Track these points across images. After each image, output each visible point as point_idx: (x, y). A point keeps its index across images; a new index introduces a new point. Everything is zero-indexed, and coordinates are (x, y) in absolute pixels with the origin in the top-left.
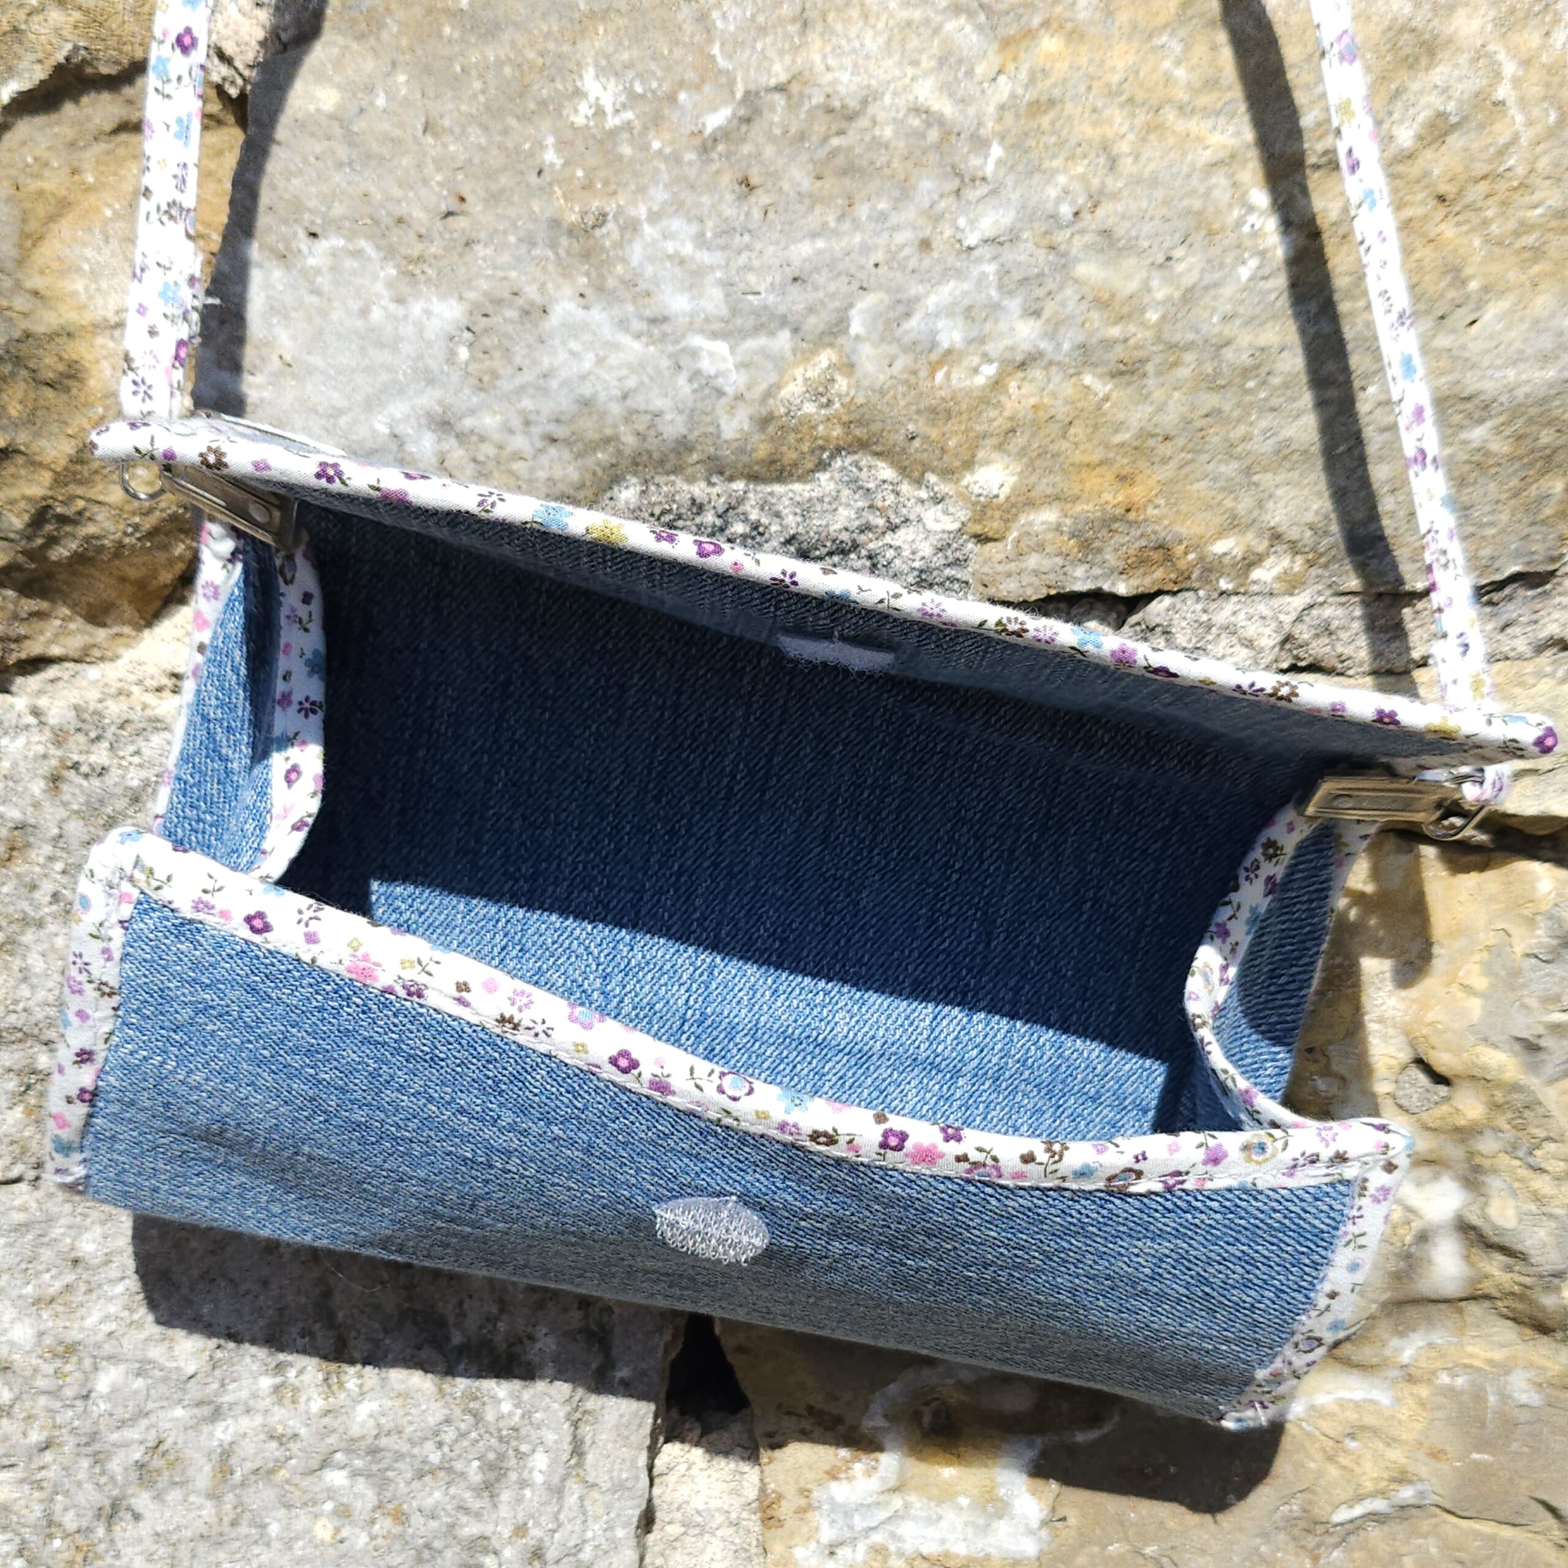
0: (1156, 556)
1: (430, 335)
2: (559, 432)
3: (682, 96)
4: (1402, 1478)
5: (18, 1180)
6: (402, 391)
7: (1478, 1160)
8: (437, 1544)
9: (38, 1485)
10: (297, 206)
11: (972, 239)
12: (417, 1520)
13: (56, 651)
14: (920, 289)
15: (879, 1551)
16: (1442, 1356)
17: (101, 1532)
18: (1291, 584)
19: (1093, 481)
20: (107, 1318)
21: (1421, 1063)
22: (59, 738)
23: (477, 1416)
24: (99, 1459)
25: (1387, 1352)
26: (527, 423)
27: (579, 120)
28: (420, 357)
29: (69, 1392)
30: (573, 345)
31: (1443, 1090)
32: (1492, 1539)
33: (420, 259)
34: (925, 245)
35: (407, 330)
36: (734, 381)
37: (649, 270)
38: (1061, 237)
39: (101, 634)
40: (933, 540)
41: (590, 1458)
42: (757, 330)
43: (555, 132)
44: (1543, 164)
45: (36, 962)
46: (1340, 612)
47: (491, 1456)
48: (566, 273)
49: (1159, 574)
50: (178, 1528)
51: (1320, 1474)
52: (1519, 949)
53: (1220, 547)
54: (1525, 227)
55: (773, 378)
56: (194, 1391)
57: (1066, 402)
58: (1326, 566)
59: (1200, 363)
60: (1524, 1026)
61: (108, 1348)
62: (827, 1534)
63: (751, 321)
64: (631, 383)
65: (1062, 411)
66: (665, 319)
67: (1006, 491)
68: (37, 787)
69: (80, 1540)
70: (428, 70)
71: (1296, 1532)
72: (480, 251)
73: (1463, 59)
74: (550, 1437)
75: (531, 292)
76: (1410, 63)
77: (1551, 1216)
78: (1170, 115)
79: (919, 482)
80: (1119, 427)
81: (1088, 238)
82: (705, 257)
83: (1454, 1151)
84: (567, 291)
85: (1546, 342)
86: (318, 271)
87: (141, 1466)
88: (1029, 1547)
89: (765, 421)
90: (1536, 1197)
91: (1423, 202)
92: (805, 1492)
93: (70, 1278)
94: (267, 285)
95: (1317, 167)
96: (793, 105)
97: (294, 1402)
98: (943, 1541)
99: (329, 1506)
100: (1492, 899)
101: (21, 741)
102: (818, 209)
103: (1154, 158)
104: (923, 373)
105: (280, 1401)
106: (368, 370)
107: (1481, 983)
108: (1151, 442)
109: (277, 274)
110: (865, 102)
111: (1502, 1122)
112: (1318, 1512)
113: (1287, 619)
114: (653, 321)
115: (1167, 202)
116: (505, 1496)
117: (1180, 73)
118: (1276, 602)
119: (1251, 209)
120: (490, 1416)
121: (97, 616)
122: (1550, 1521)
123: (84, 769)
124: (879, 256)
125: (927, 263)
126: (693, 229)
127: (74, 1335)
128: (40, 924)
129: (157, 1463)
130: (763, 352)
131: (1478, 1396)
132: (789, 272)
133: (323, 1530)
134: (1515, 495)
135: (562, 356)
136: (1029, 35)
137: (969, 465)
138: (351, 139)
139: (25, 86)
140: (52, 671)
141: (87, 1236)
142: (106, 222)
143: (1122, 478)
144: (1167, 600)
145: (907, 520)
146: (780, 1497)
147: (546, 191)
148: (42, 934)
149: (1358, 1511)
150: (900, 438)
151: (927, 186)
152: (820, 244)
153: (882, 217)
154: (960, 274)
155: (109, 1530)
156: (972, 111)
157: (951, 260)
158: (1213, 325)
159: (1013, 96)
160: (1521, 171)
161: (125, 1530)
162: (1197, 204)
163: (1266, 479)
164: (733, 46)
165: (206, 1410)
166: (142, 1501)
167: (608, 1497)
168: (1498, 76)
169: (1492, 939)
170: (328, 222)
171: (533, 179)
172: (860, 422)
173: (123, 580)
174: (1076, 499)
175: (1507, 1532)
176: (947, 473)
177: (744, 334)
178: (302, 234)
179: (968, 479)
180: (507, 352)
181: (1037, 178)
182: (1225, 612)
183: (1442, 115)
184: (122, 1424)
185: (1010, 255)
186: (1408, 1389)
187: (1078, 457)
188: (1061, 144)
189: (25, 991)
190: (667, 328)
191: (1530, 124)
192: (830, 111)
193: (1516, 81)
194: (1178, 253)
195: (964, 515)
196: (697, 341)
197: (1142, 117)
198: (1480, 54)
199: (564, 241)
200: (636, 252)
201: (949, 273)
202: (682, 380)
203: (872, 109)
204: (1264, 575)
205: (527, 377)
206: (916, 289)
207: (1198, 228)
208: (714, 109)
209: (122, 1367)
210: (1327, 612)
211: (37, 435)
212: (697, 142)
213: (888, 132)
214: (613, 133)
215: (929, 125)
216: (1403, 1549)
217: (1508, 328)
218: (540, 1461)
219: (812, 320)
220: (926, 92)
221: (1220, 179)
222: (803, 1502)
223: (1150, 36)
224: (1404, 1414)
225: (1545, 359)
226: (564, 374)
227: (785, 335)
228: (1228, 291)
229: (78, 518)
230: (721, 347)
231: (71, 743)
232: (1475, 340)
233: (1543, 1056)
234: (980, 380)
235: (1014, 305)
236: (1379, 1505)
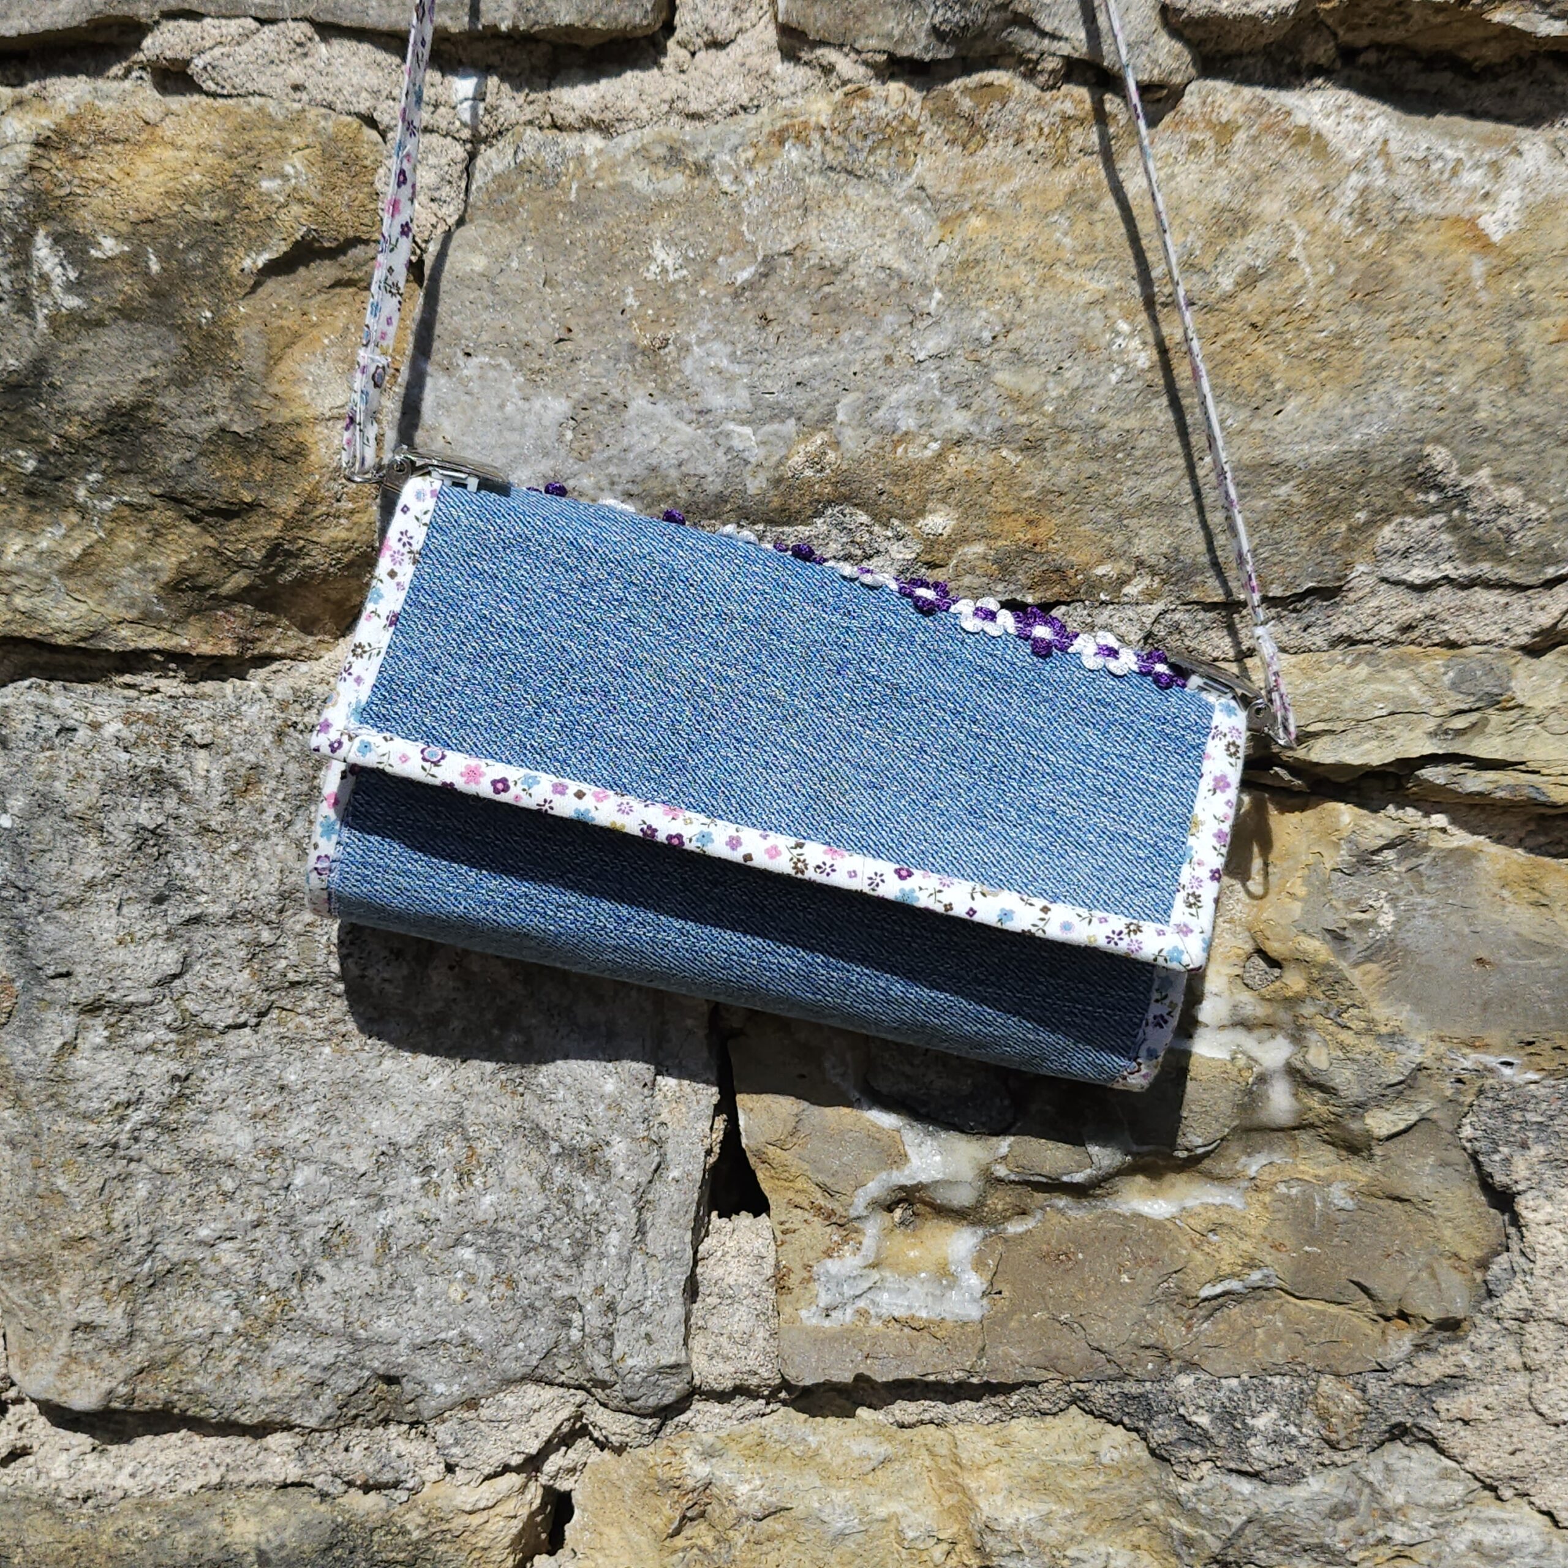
0: (1055, 577)
1: (546, 422)
2: (634, 489)
3: (721, 259)
4: (1252, 1264)
5: (244, 1025)
6: (526, 461)
7: (1301, 1021)
8: (537, 1304)
9: (251, 1254)
10: (457, 335)
11: (921, 357)
12: (524, 1285)
13: (278, 650)
14: (886, 390)
15: (862, 1313)
16: (1280, 1171)
17: (294, 1291)
18: (1151, 596)
19: (1009, 524)
20: (303, 1129)
21: (1260, 952)
22: (283, 706)
23: (569, 1205)
24: (295, 1235)
25: (1238, 1167)
26: (613, 483)
27: (650, 276)
28: (539, 438)
29: (275, 1184)
30: (645, 429)
31: (1277, 972)
32: (1323, 1313)
33: (540, 371)
34: (889, 360)
35: (531, 419)
36: (756, 454)
37: (698, 377)
38: (984, 354)
39: (310, 640)
40: (896, 566)
41: (650, 1236)
42: (772, 418)
43: (634, 284)
44: (1324, 302)
45: (263, 864)
46: (1187, 616)
47: (578, 1235)
48: (641, 381)
49: (1057, 589)
50: (350, 1288)
51: (1189, 1258)
52: (1329, 866)
53: (1100, 571)
54: (1315, 346)
55: (784, 452)
56: (364, 1186)
57: (990, 468)
58: (1175, 584)
59: (1083, 440)
60: (1331, 920)
61: (304, 1152)
62: (824, 1299)
63: (768, 413)
64: (685, 455)
65: (986, 474)
66: (709, 411)
67: (948, 530)
68: (267, 739)
69: (279, 1296)
70: (547, 243)
71: (1174, 1305)
72: (582, 365)
73: (1267, 230)
74: (621, 1219)
75: (616, 393)
76: (1230, 233)
77: (1353, 1060)
78: (1059, 269)
79: (886, 525)
80: (1026, 486)
81: (1003, 354)
82: (736, 369)
83: (1284, 1016)
84: (641, 391)
85: (1331, 426)
86: (470, 380)
87: (325, 1241)
88: (974, 1312)
89: (777, 482)
90: (1342, 1046)
91: (1242, 329)
92: (808, 1267)
93: (278, 1100)
94: (436, 389)
95: (1165, 305)
96: (797, 267)
97: (437, 1195)
98: (910, 1307)
99: (460, 1275)
100: (1311, 831)
101: (256, 708)
102: (815, 336)
103: (1049, 298)
104: (888, 449)
105: (426, 1195)
106: (503, 446)
107: (1301, 891)
108: (1051, 497)
109: (443, 381)
110: (847, 262)
111: (1317, 992)
112: (1190, 1288)
113: (1148, 621)
114: (700, 412)
115: (1058, 330)
116: (588, 1265)
117: (1067, 241)
118: (1140, 609)
119: (1118, 334)
120: (578, 1205)
121: (307, 627)
122: (1365, 1300)
123: (300, 727)
124: (856, 368)
125: (889, 372)
126: (729, 349)
127: (280, 1142)
128: (266, 837)
129: (336, 1239)
130: (775, 434)
131: (1308, 1202)
132: (795, 379)
133: (456, 1292)
134: (1313, 533)
135: (637, 437)
136: (962, 216)
137: (921, 513)
138: (494, 289)
139: (275, 256)
140: (275, 666)
141: (291, 1069)
142: (325, 347)
143: (1030, 522)
144: (1063, 608)
145: (878, 552)
146: (790, 1270)
147: (627, 324)
148: (267, 844)
149: (1219, 1289)
150: (872, 493)
151: (890, 320)
152: (816, 359)
153: (859, 341)
154: (913, 380)
155: (300, 1289)
156: (921, 268)
157: (908, 370)
158: (1092, 415)
159: (950, 257)
160: (1309, 306)
161: (312, 1289)
162: (1079, 330)
163: (1133, 523)
164: (756, 225)
165: (372, 1201)
166: (325, 1268)
167: (663, 1265)
168: (1292, 241)
169: (1311, 859)
170: (477, 345)
171: (619, 316)
172: (844, 483)
173: (327, 600)
174: (997, 537)
175: (1333, 1309)
176: (906, 519)
177: (763, 422)
178: (460, 354)
179: (921, 522)
180: (599, 436)
181: (966, 313)
182: (1104, 616)
183: (1251, 268)
184: (312, 1209)
185: (948, 367)
186: (1255, 1195)
187: (999, 508)
188: (984, 290)
189: (254, 884)
190: (709, 417)
191: (1315, 274)
192: (823, 268)
193: (1305, 245)
194: (1067, 364)
195: (918, 548)
196: (731, 426)
197: (1040, 272)
198: (1280, 226)
199: (639, 358)
200: (688, 366)
201: (904, 379)
202: (720, 453)
203: (852, 267)
204: (1132, 590)
205: (613, 451)
206: (882, 390)
207: (1080, 348)
208: (743, 269)
209: (313, 1167)
210: (1177, 616)
211: (273, 494)
212: (731, 290)
213: (863, 283)
214: (673, 285)
215: (891, 277)
216: (1257, 1323)
217: (1304, 415)
218: (614, 1238)
219: (810, 411)
220: (889, 255)
221: (1096, 313)
222: (806, 1275)
223: (1046, 216)
224: (1252, 1214)
225: (1330, 437)
226: (638, 449)
227: (792, 422)
228: (1102, 391)
229: (299, 554)
230: (747, 430)
231: (291, 710)
232: (1279, 426)
233: (1349, 944)
234: (928, 453)
235: (951, 401)
236: (1234, 1285)
